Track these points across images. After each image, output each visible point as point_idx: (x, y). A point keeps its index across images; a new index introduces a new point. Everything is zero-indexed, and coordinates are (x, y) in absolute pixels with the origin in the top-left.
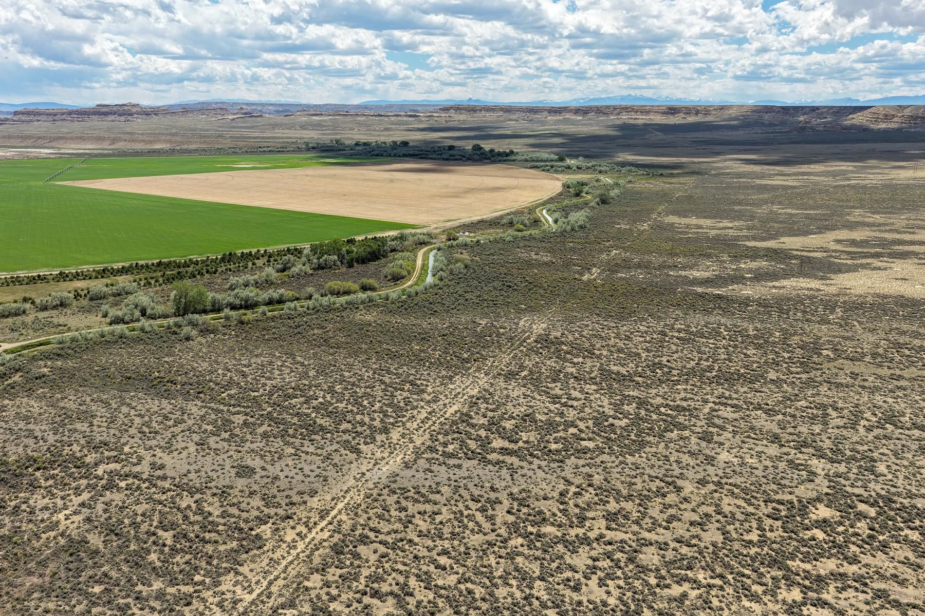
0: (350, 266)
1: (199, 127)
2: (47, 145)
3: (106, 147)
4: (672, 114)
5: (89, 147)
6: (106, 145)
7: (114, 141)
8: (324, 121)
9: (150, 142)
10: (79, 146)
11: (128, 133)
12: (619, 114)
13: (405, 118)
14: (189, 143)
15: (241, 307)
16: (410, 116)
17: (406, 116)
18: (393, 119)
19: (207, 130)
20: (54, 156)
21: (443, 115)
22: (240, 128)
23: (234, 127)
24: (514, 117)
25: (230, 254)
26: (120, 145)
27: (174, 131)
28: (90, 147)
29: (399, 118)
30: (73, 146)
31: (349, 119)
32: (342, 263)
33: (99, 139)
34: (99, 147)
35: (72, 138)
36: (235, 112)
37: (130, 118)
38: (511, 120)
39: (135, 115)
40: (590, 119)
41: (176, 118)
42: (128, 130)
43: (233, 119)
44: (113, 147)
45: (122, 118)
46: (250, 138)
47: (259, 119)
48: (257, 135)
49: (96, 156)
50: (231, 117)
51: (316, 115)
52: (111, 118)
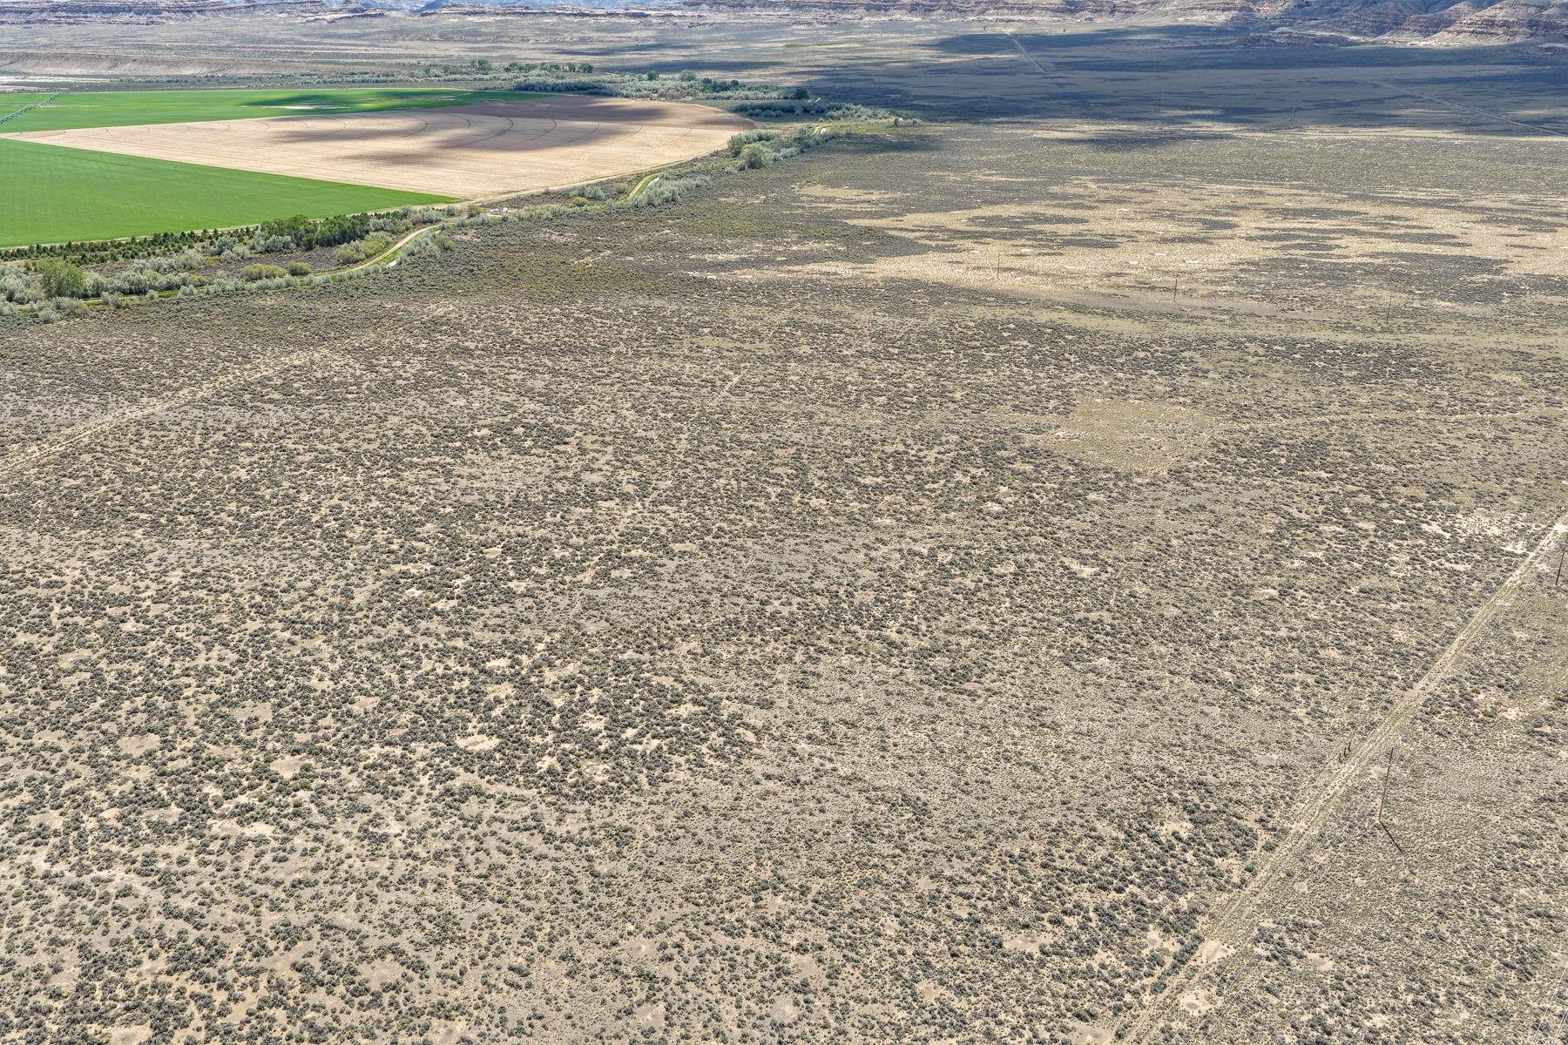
0: (309, 247)
1: (271, 35)
2: (7, 68)
3: (104, 72)
4: (1072, 12)
5: (74, 72)
6: (103, 69)
7: (116, 61)
8: (486, 24)
9: (175, 64)
10: (58, 70)
11: (145, 47)
12: (983, 12)
13: (624, 20)
14: (238, 65)
15: (131, 292)
16: (634, 15)
17: (626, 15)
18: (603, 20)
19: (282, 42)
20: (10, 89)
21: (689, 13)
22: (340, 36)
23: (329, 36)
24: (807, 17)
25: (166, 235)
26: (126, 69)
27: (225, 43)
28: (78, 71)
29: (615, 20)
30: (49, 70)
31: (529, 20)
32: (298, 245)
33: (94, 59)
34: (91, 72)
35: (47, 57)
36: (335, 7)
37: (155, 18)
38: (800, 23)
39: (165, 14)
40: (933, 22)
41: (235, 18)
42: (149, 40)
43: (333, 21)
44: (115, 72)
45: (143, 19)
46: (346, 56)
47: (376, 21)
48: (362, 50)
49: (81, 88)
50: (329, 17)
51: (475, 13)
52: (125, 17)
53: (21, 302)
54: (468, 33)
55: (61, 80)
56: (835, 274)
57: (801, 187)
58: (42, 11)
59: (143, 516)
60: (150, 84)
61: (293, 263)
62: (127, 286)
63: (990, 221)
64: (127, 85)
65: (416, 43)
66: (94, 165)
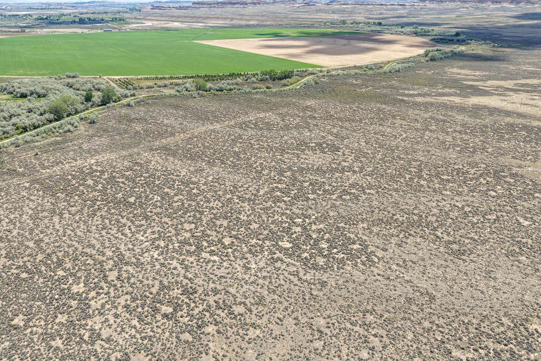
0: (274, 80)
1: (279, 11)
2: (202, 21)
3: (228, 23)
5: (220, 23)
6: (228, 22)
7: (232, 19)
8: (348, 8)
9: (248, 20)
10: (216, 22)
11: (241, 15)
13: (396, 7)
14: (267, 21)
15: (219, 91)
16: (401, 5)
17: (398, 5)
18: (389, 7)
19: (282, 13)
20: (201, 27)
21: (421, 4)
22: (300, 12)
23: (296, 12)
24: (467, 6)
25: (233, 73)
26: (235, 22)
27: (264, 14)
28: (221, 22)
29: (393, 6)
30: (213, 22)
31: (363, 7)
32: (271, 79)
33: (226, 18)
34: (225, 22)
35: (213, 18)
36: (300, 2)
37: (245, 6)
38: (463, 8)
39: (249, 5)
40: (520, 7)
41: (269, 6)
42: (242, 13)
43: (299, 7)
44: (231, 23)
45: (242, 6)
46: (300, 18)
47: (312, 7)
48: (306, 16)
49: (221, 27)
50: (297, 6)
51: (345, 4)
52: (237, 6)
53: (189, 91)
54: (341, 11)
55: (216, 25)
56: (453, 101)
57: (449, 69)
58: (214, 4)
59: (206, 159)
60: (240, 27)
61: (268, 85)
62: (218, 89)
63: (523, 85)
64: (233, 27)
65: (323, 14)
66: (219, 51)
